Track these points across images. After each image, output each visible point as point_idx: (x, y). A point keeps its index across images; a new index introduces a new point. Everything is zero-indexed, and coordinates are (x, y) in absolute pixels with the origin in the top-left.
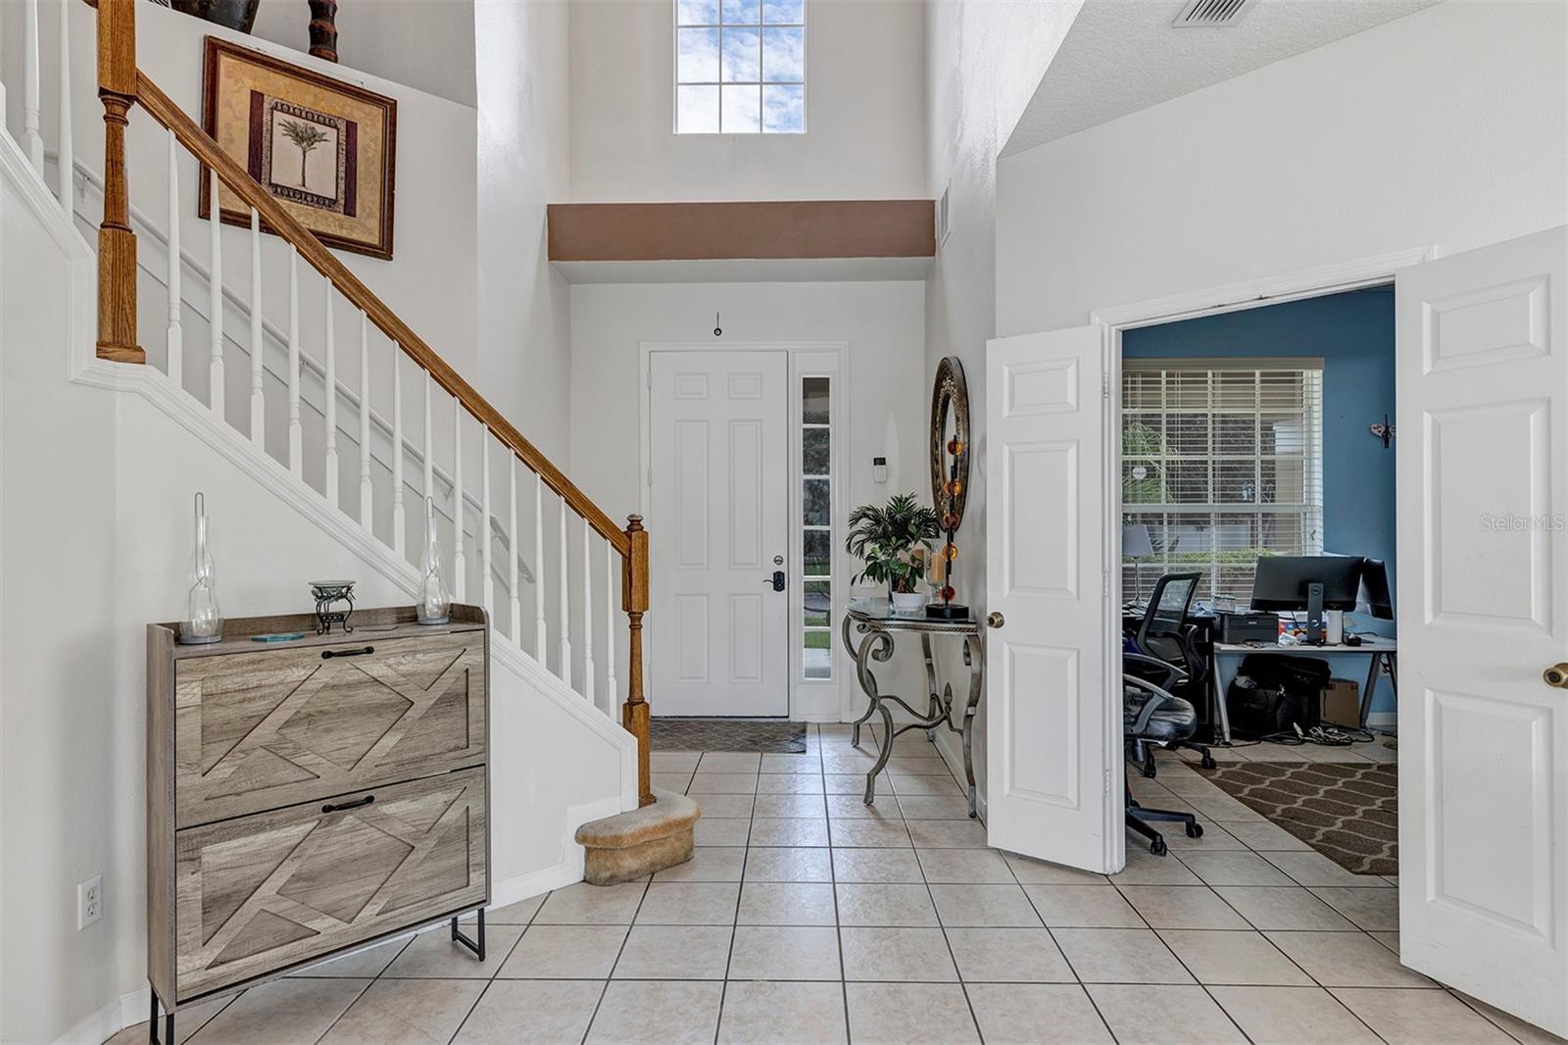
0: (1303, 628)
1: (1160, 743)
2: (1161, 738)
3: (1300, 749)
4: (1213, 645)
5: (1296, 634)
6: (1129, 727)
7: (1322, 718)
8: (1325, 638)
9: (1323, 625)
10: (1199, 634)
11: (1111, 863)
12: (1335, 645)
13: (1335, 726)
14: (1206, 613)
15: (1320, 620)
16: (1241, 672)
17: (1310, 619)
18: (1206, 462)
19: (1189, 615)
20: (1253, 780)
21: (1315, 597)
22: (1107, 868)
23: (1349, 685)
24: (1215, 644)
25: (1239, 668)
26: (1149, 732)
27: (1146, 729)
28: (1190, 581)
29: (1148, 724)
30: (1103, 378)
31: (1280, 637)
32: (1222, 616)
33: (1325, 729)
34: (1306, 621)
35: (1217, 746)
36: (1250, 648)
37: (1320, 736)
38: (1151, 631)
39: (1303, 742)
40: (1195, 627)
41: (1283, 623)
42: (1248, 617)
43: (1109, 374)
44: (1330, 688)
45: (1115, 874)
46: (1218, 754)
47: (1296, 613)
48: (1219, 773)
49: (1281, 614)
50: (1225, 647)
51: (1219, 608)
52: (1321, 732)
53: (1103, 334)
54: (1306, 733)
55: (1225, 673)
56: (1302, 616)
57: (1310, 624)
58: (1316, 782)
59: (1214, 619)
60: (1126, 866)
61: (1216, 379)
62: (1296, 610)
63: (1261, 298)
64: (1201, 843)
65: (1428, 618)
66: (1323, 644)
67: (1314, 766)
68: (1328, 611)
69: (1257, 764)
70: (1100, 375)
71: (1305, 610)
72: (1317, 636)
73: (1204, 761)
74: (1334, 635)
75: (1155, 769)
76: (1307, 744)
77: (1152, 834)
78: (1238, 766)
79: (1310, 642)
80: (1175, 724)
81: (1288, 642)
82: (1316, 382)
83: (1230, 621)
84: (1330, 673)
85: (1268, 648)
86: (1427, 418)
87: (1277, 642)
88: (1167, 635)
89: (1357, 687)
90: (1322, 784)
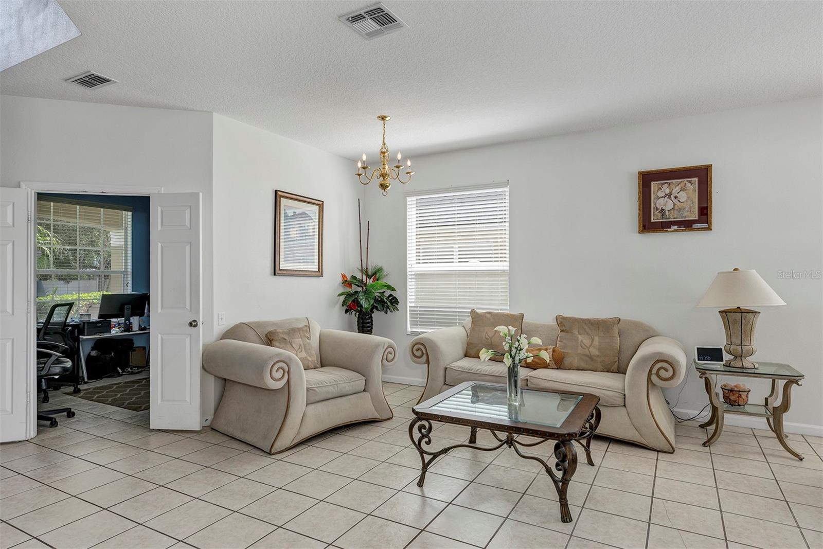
0: (122, 325)
1: (55, 377)
2: (56, 375)
3: (120, 378)
4: (79, 338)
5: (119, 328)
6: (39, 372)
7: (130, 364)
8: (132, 329)
9: (131, 323)
10: (72, 332)
11: (30, 433)
12: (136, 331)
13: (135, 367)
14: (76, 322)
15: (129, 321)
16: (93, 349)
17: (125, 321)
18: (76, 249)
19: (67, 324)
20: (98, 393)
21: (127, 312)
22: (28, 436)
23: (142, 349)
24: (80, 336)
25: (92, 347)
26: (49, 373)
27: (48, 372)
28: (68, 306)
29: (49, 369)
30: (28, 214)
31: (112, 330)
32: (84, 323)
33: (131, 369)
34: (123, 322)
35: (81, 384)
36: (98, 336)
37: (129, 371)
38: (47, 332)
39: (122, 375)
40: (70, 328)
41: (113, 324)
42: (97, 322)
43: (31, 212)
44: (135, 350)
45: (32, 439)
46: (81, 387)
47: (119, 319)
48: (82, 394)
49: (112, 320)
50: (85, 337)
51: (82, 319)
52: (129, 370)
53: (28, 193)
54: (123, 371)
55: (85, 350)
56: (122, 320)
57: (125, 323)
58: (126, 388)
59: (80, 324)
60: (37, 434)
61: (81, 210)
62: (120, 318)
63: (103, 192)
64: (74, 418)
65: (159, 311)
66: (131, 331)
67: (126, 383)
68: (133, 317)
69: (100, 387)
70: (26, 212)
71: (123, 317)
72: (128, 328)
73: (74, 390)
74: (135, 327)
75: (49, 398)
76: (123, 376)
77: (50, 419)
78: (91, 390)
79: (125, 331)
80: (63, 367)
81: (115, 332)
82: (129, 217)
83: (88, 325)
84: (133, 344)
85: (106, 335)
86: (160, 245)
87: (110, 333)
88: (55, 333)
89: (145, 349)
90: (128, 388)
